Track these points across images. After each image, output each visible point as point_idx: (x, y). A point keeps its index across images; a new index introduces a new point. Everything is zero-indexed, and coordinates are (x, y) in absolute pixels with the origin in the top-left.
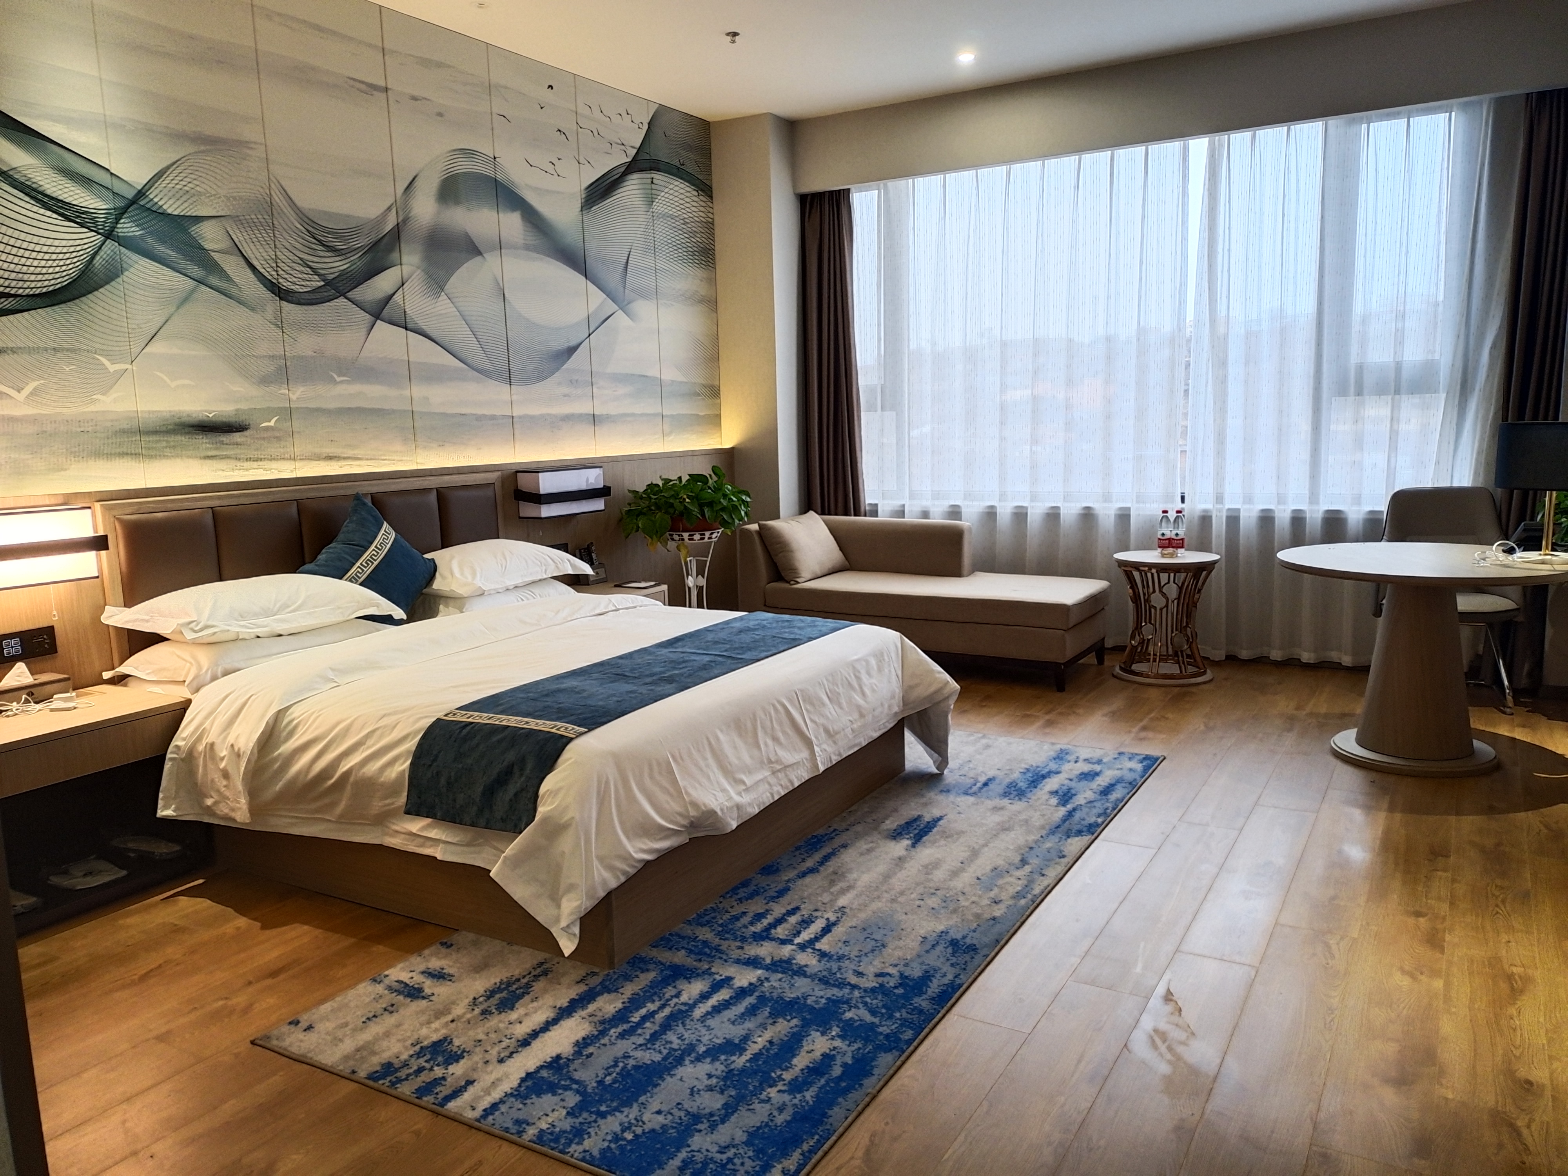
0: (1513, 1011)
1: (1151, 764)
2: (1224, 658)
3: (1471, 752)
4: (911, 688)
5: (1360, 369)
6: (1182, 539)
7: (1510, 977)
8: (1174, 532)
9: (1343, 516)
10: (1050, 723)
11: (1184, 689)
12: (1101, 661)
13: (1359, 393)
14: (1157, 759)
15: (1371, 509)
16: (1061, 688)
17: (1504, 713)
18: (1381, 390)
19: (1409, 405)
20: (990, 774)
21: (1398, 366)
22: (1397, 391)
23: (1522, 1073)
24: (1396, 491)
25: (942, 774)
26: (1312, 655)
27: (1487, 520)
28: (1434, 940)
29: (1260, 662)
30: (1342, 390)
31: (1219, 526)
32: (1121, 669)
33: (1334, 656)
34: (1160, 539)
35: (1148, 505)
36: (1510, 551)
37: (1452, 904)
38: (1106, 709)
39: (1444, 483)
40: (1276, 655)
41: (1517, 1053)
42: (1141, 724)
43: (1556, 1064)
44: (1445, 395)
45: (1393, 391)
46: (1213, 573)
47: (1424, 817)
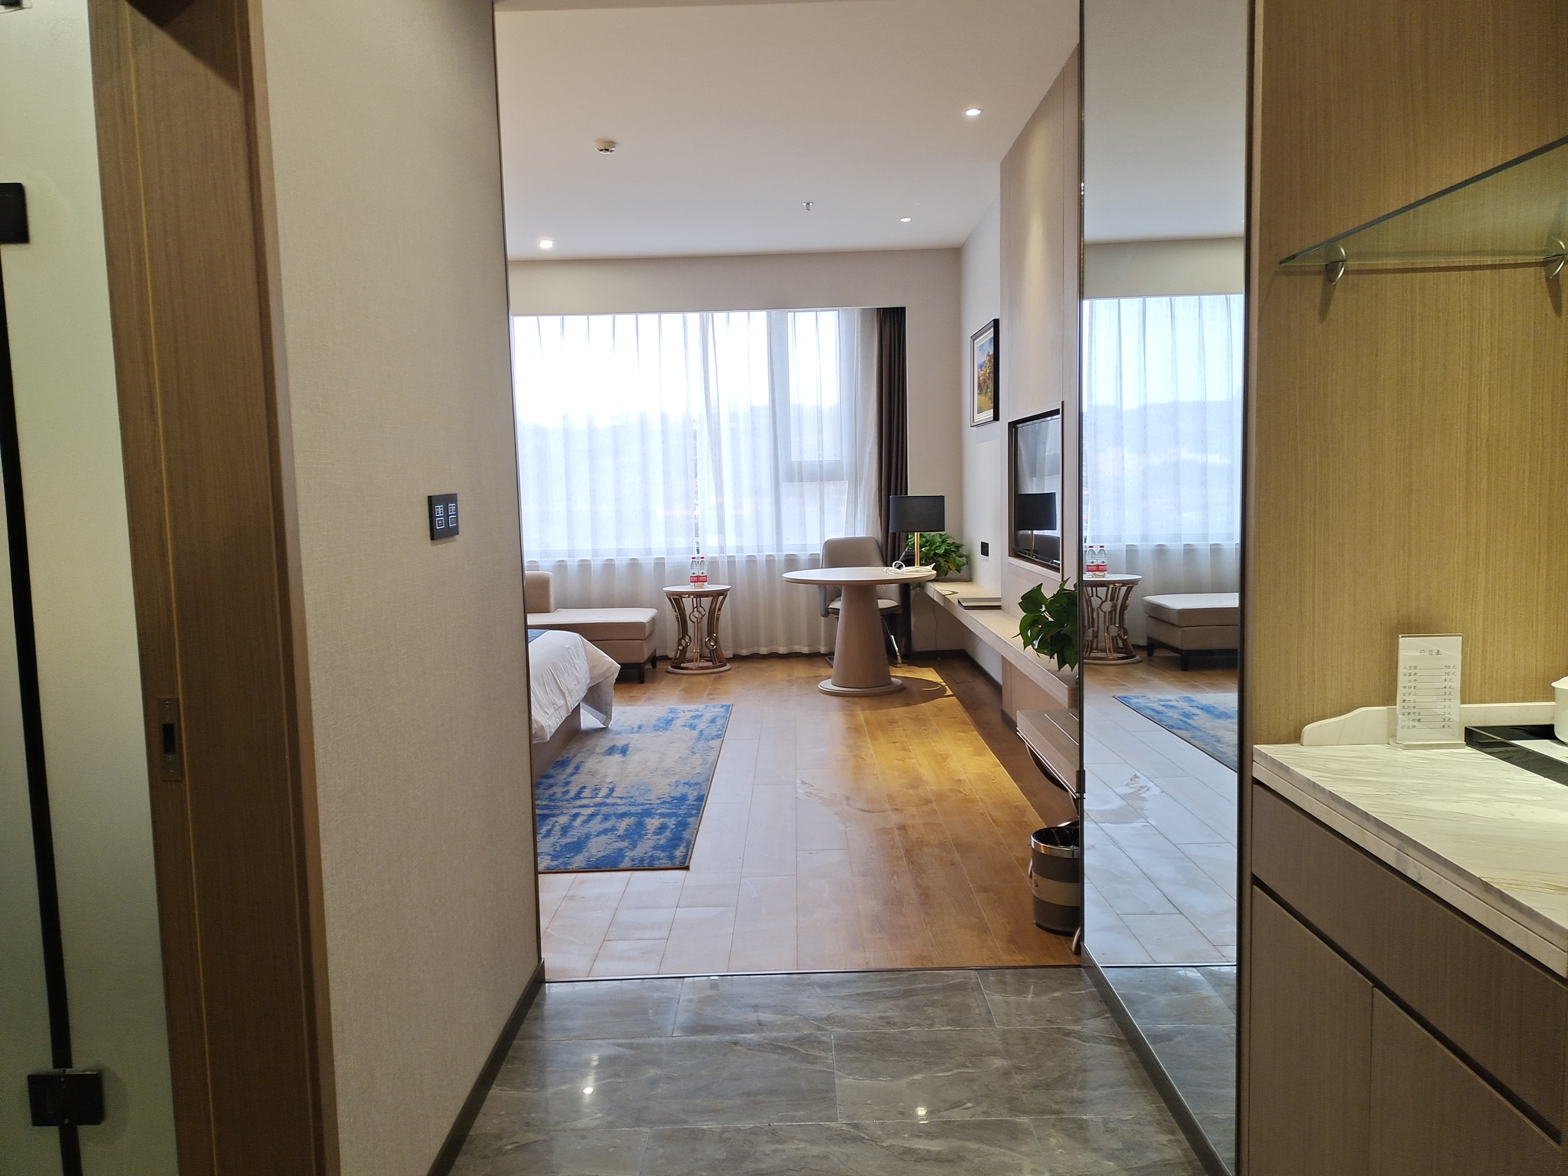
0: (946, 763)
1: (728, 708)
2: (732, 657)
3: (891, 683)
4: (595, 667)
5: (800, 464)
6: (706, 576)
7: (941, 755)
8: (701, 572)
9: (796, 558)
10: (650, 699)
11: (718, 675)
12: (654, 666)
13: (801, 480)
14: (729, 706)
15: (812, 553)
16: (642, 681)
17: (897, 667)
18: (812, 479)
19: (830, 488)
20: (639, 723)
21: (821, 462)
22: (821, 480)
23: (956, 778)
24: (826, 540)
25: (608, 727)
26: (785, 648)
27: (875, 555)
28: (905, 749)
29: (755, 657)
30: (790, 479)
31: (723, 568)
32: (672, 667)
33: (797, 648)
34: (691, 577)
35: (676, 556)
36: (900, 567)
37: (907, 737)
38: (680, 689)
39: (851, 535)
40: (763, 651)
41: (952, 774)
42: (707, 692)
43: (967, 774)
44: (847, 482)
45: (819, 480)
46: (727, 597)
47: (879, 711)
